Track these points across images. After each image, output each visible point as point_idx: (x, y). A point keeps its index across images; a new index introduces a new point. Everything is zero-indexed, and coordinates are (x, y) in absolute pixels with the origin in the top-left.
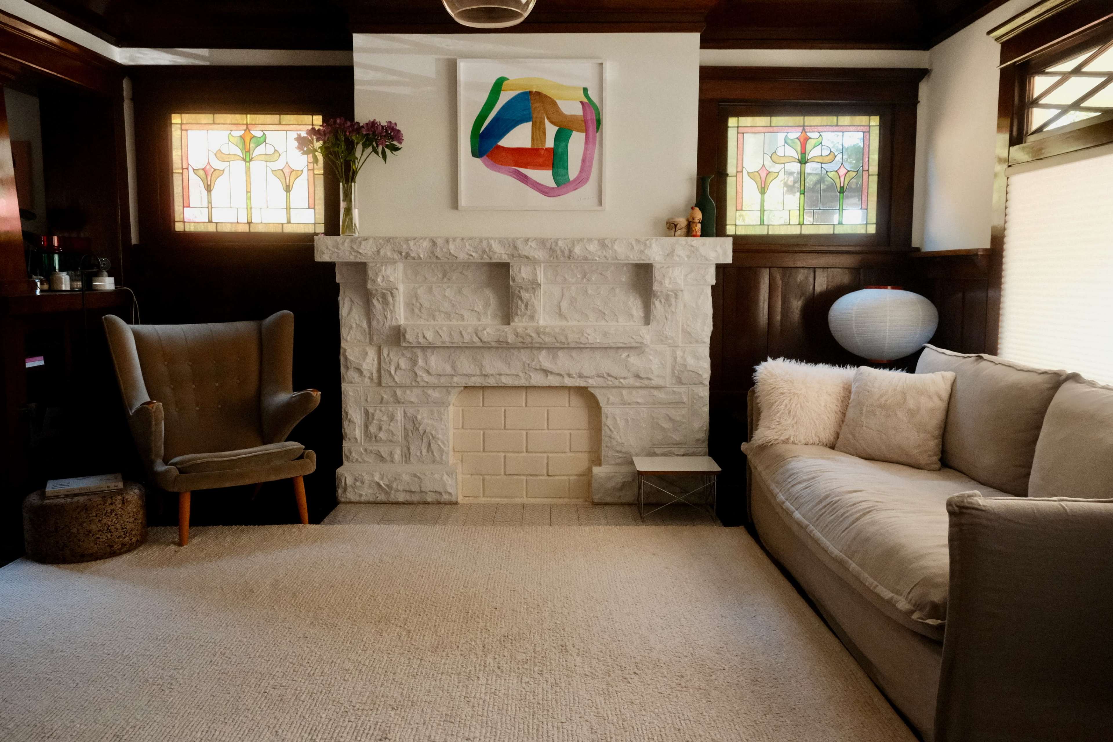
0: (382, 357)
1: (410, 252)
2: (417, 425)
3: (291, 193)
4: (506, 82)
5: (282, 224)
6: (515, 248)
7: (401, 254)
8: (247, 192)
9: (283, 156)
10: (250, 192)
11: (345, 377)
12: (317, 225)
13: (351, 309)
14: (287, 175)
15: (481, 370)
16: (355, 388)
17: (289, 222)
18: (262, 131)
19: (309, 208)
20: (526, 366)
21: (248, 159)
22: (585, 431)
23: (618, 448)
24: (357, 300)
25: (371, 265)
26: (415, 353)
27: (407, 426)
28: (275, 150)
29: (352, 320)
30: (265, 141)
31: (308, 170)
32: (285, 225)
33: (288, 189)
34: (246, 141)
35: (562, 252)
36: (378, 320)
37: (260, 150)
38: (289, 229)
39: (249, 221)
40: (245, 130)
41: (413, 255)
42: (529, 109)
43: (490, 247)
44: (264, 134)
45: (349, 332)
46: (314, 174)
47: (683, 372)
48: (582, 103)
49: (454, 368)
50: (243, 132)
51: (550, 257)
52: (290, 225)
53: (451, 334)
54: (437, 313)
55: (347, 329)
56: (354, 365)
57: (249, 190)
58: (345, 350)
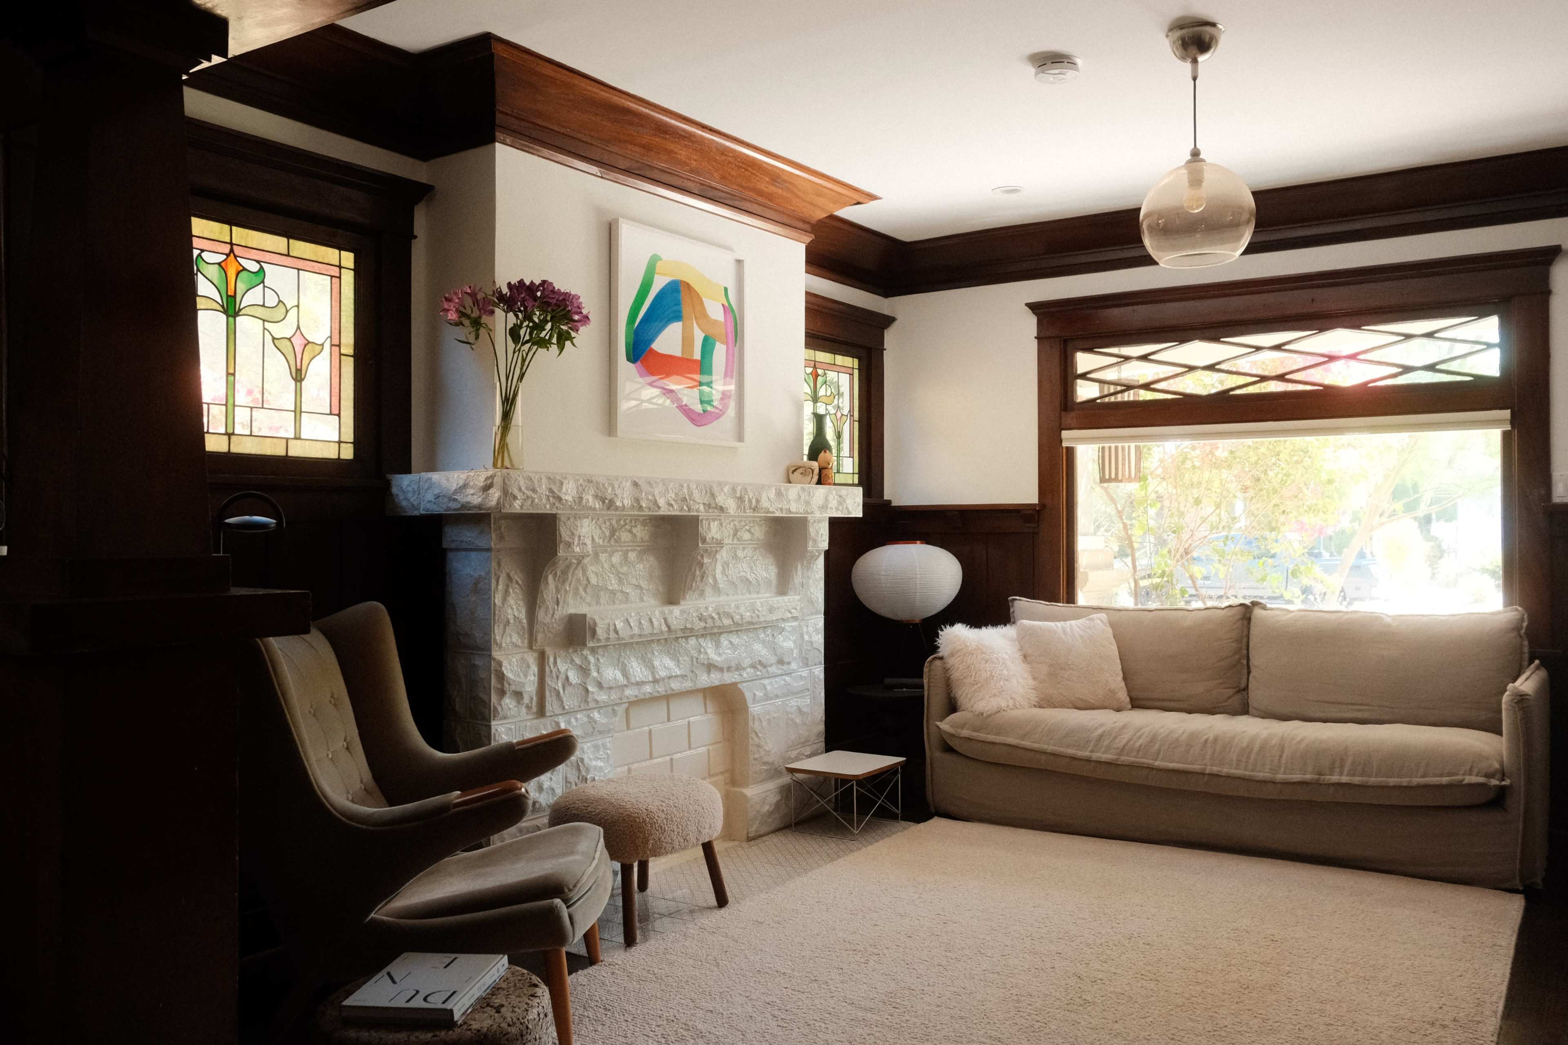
0: (547, 669)
1: (615, 499)
2: (584, 773)
3: (303, 383)
4: (659, 264)
5: (287, 439)
6: (713, 495)
7: (604, 502)
8: (228, 374)
9: (293, 313)
10: (234, 375)
11: (499, 709)
12: (342, 445)
13: (506, 592)
14: (299, 350)
15: (653, 674)
16: (509, 726)
17: (297, 438)
18: (258, 262)
19: (331, 414)
20: (695, 660)
21: (231, 312)
22: (720, 745)
23: (765, 759)
24: (518, 577)
25: (563, 518)
26: (586, 658)
27: (569, 775)
28: (280, 301)
29: (509, 611)
30: (263, 282)
31: (332, 345)
32: (290, 442)
33: (298, 376)
34: (229, 274)
35: (750, 501)
36: (548, 607)
37: (253, 297)
38: (297, 450)
39: (230, 431)
40: (228, 255)
41: (618, 504)
42: (679, 304)
43: (691, 494)
44: (261, 267)
45: (504, 631)
46: (341, 354)
47: (809, 650)
48: (723, 305)
49: (625, 674)
50: (225, 257)
51: (738, 508)
52: (298, 442)
53: (640, 623)
54: (602, 593)
55: (501, 626)
56: (513, 688)
57: (231, 371)
58: (500, 664)
